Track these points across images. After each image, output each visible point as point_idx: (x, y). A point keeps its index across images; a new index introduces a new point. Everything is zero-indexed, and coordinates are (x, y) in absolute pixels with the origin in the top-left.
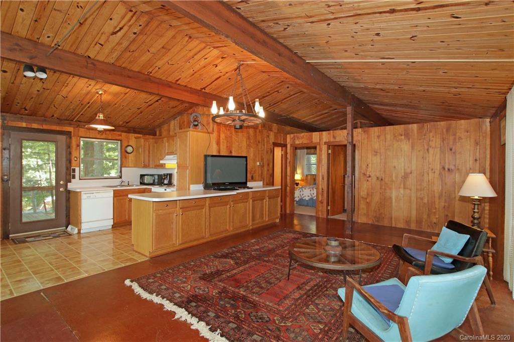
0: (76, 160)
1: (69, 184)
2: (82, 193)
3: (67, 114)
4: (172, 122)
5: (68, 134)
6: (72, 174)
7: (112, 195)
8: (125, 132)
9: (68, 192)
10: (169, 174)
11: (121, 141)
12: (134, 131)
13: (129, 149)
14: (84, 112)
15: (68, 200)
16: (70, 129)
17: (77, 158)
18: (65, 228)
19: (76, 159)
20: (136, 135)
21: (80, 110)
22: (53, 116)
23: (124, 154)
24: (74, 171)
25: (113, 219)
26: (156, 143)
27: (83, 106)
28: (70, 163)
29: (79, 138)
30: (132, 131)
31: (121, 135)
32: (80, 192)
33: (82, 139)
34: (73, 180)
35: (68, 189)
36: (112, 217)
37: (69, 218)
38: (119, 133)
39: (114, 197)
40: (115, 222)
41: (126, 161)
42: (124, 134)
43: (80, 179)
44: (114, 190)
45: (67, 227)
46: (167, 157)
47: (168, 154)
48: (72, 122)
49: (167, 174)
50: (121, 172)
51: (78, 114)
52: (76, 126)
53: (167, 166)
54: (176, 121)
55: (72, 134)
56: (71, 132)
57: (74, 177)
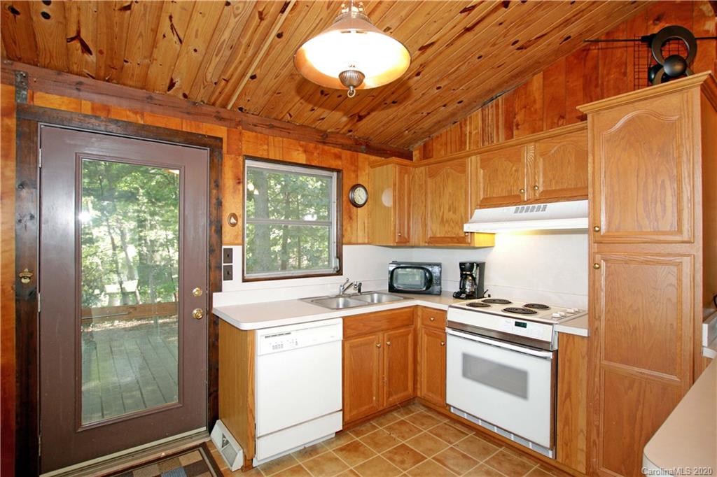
0: (234, 225)
1: (215, 295)
2: (259, 333)
3: (211, 73)
4: (478, 114)
5: (214, 146)
6: (223, 264)
7: (341, 337)
8: (349, 148)
9: (214, 321)
10: (478, 265)
11: (338, 171)
12: (368, 146)
13: (360, 195)
14: (259, 66)
15: (213, 347)
16: (220, 131)
17: (236, 218)
18: (204, 429)
19: (233, 221)
20: (373, 158)
21: (250, 53)
22: (172, 85)
23: (348, 206)
24: (229, 254)
25: (343, 410)
26: (432, 175)
27: (264, 23)
28: (219, 231)
29: (241, 159)
30: (363, 147)
31: (338, 157)
32: (253, 331)
33: (248, 163)
34: (225, 284)
35: (213, 312)
36: (341, 408)
37: (217, 397)
38: (337, 150)
39: (346, 337)
40: (347, 418)
41: (351, 227)
42: (346, 154)
43: (244, 280)
44: (344, 318)
45: (210, 429)
46: (479, 213)
47: (486, 203)
48: (222, 110)
49: (472, 264)
50: (340, 257)
51: (243, 75)
52: (233, 124)
53: (479, 240)
54: (490, 111)
55: (225, 146)
56: (221, 139)
57: (229, 276)
